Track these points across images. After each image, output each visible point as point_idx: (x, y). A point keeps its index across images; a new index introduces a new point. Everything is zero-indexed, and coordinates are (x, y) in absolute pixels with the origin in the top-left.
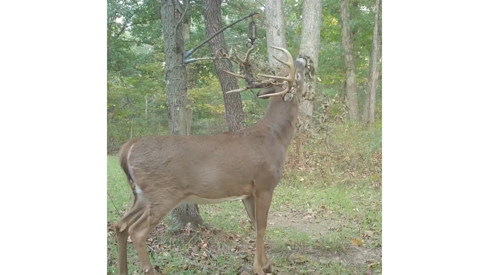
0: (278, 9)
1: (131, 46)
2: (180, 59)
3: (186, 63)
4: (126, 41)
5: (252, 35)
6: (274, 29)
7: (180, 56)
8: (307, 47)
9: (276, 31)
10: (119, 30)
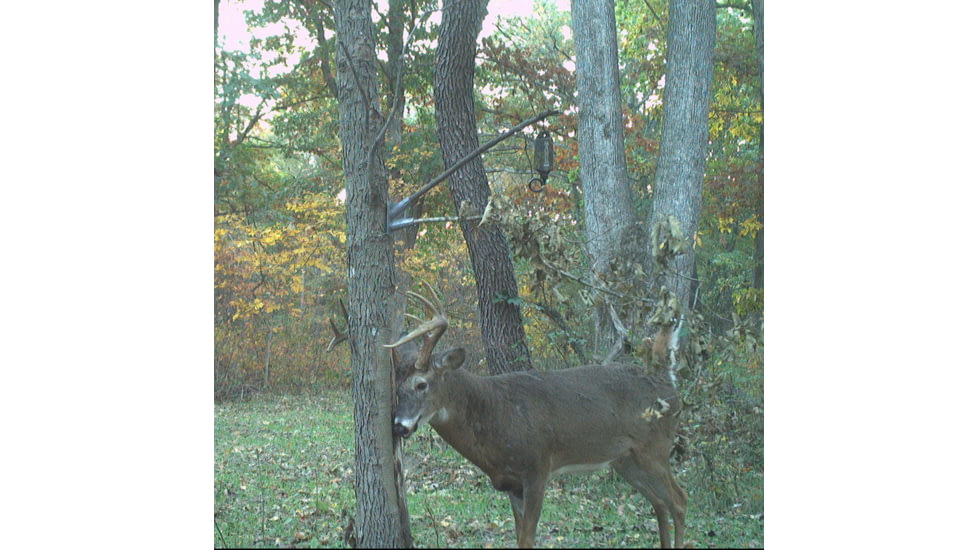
0: (606, 77)
1: (271, 156)
2: (380, 221)
3: (393, 230)
4: (261, 147)
5: (542, 161)
6: (596, 123)
7: (380, 213)
8: (675, 162)
9: (601, 127)
10: (247, 122)
